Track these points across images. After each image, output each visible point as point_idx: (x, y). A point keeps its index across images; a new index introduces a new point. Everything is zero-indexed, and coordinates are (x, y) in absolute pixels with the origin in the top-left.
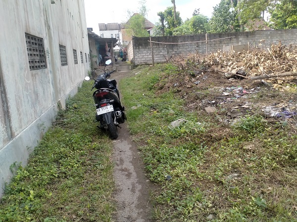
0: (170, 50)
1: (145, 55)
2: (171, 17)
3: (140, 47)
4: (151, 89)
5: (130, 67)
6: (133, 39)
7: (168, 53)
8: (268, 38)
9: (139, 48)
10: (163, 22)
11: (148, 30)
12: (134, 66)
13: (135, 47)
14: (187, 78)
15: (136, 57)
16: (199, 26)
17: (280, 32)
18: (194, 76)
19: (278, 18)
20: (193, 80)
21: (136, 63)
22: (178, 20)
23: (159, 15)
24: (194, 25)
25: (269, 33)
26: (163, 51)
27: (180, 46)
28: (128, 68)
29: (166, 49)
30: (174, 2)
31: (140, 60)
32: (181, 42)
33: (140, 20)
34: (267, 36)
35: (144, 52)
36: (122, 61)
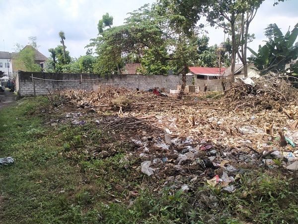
0: (56, 85)
2: (61, 55)
3: (26, 80)
4: (25, 114)
5: (16, 98)
6: (19, 73)
7: (53, 87)
8: (136, 81)
9: (25, 82)
10: (54, 58)
11: (41, 63)
12: (20, 97)
13: (21, 80)
14: (51, 107)
15: (21, 89)
16: (89, 65)
17: (145, 77)
18: (56, 106)
19: (146, 66)
20: (55, 108)
21: (22, 94)
22: (68, 58)
23: (50, 51)
24: (83, 63)
25: (137, 77)
26: (48, 85)
27: (64, 82)
28: (13, 99)
29: (51, 83)
30: (62, 42)
31: (25, 92)
32: (66, 78)
33: (30, 54)
34: (136, 79)
35: (30, 85)
36: (10, 91)
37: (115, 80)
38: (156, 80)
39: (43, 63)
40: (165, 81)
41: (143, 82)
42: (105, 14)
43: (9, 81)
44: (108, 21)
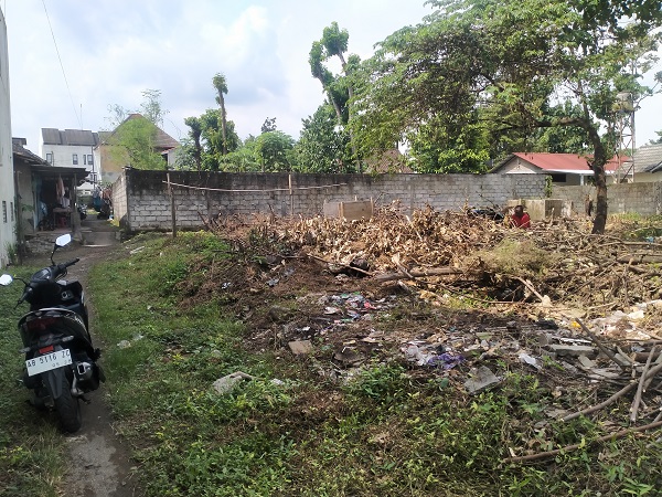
0: (214, 203)
1: (154, 211)
2: (214, 129)
3: (144, 192)
4: (167, 293)
5: (118, 234)
6: (127, 172)
7: (208, 207)
8: (406, 189)
9: (141, 195)
10: (197, 140)
11: (163, 153)
12: (127, 232)
13: (131, 192)
14: (251, 271)
15: (133, 213)
16: (276, 155)
17: (428, 179)
18: (265, 267)
19: (423, 152)
20: (264, 275)
21: (134, 225)
22: (231, 138)
23: (188, 123)
24: (264, 151)
26: (196, 203)
27: (234, 195)
28: (113, 238)
29: (203, 199)
30: (220, 100)
31: (142, 219)
32: (238, 186)
33: (145, 130)
34: (405, 185)
35: (153, 203)
36: (99, 217)
37: (357, 188)
38: (454, 187)
39: (167, 152)
40: (477, 188)
41: (424, 192)
42: (330, 26)
43: (96, 192)
44: (335, 43)
